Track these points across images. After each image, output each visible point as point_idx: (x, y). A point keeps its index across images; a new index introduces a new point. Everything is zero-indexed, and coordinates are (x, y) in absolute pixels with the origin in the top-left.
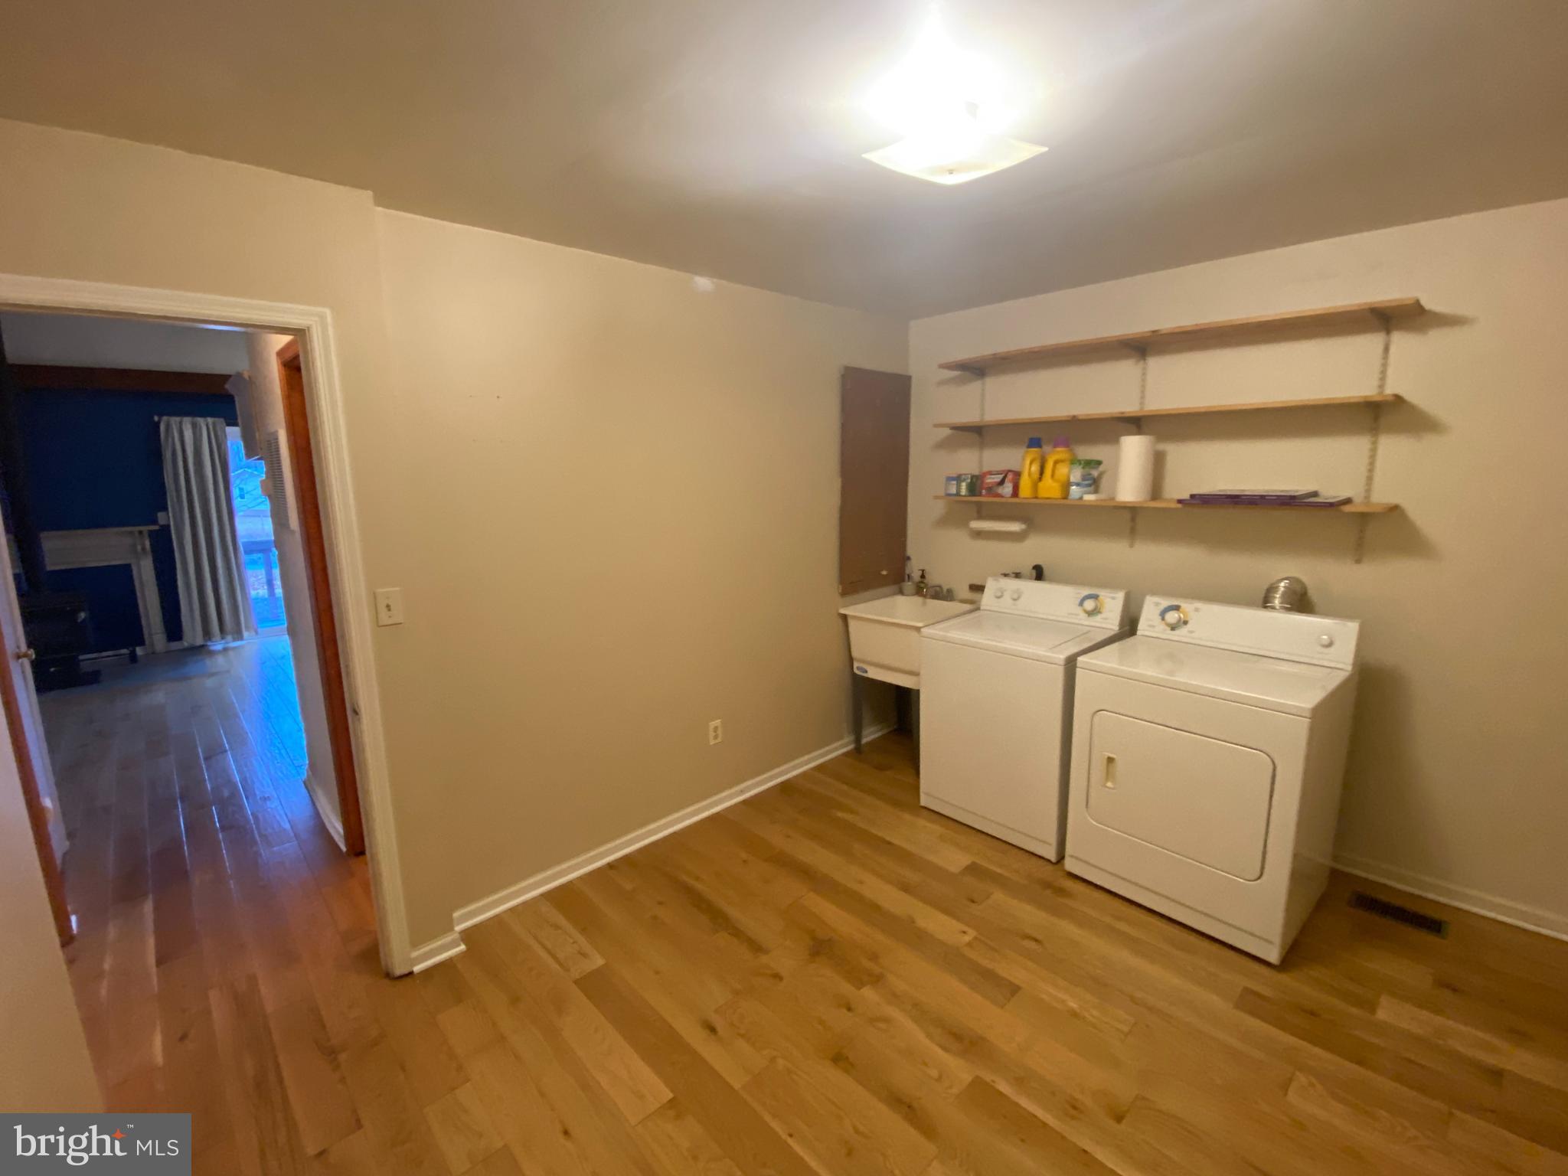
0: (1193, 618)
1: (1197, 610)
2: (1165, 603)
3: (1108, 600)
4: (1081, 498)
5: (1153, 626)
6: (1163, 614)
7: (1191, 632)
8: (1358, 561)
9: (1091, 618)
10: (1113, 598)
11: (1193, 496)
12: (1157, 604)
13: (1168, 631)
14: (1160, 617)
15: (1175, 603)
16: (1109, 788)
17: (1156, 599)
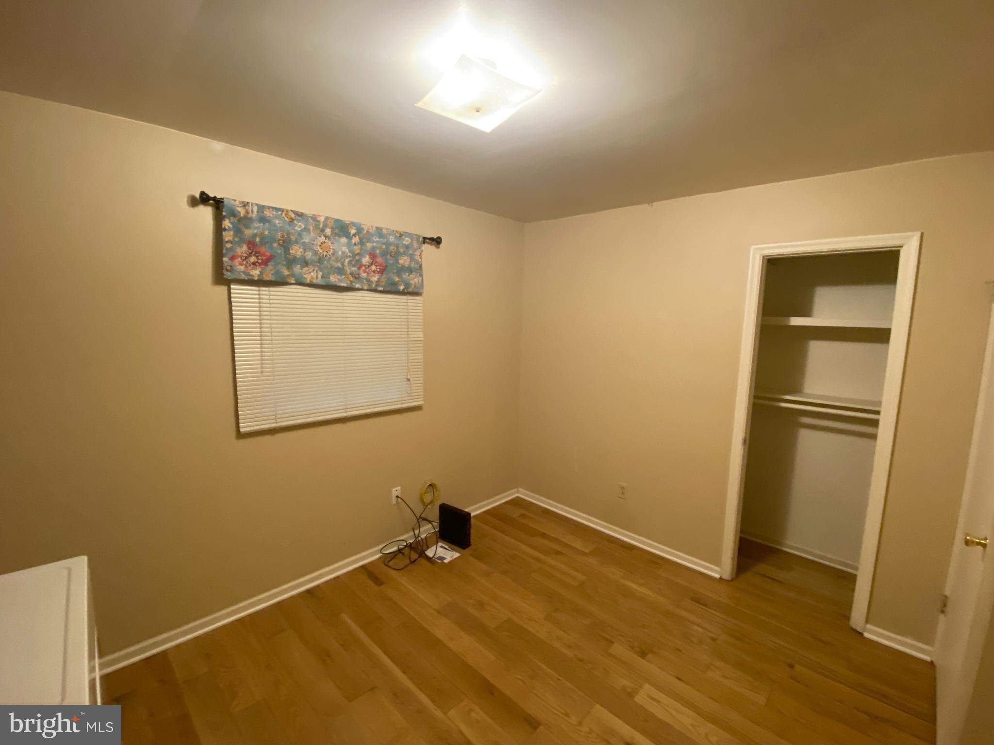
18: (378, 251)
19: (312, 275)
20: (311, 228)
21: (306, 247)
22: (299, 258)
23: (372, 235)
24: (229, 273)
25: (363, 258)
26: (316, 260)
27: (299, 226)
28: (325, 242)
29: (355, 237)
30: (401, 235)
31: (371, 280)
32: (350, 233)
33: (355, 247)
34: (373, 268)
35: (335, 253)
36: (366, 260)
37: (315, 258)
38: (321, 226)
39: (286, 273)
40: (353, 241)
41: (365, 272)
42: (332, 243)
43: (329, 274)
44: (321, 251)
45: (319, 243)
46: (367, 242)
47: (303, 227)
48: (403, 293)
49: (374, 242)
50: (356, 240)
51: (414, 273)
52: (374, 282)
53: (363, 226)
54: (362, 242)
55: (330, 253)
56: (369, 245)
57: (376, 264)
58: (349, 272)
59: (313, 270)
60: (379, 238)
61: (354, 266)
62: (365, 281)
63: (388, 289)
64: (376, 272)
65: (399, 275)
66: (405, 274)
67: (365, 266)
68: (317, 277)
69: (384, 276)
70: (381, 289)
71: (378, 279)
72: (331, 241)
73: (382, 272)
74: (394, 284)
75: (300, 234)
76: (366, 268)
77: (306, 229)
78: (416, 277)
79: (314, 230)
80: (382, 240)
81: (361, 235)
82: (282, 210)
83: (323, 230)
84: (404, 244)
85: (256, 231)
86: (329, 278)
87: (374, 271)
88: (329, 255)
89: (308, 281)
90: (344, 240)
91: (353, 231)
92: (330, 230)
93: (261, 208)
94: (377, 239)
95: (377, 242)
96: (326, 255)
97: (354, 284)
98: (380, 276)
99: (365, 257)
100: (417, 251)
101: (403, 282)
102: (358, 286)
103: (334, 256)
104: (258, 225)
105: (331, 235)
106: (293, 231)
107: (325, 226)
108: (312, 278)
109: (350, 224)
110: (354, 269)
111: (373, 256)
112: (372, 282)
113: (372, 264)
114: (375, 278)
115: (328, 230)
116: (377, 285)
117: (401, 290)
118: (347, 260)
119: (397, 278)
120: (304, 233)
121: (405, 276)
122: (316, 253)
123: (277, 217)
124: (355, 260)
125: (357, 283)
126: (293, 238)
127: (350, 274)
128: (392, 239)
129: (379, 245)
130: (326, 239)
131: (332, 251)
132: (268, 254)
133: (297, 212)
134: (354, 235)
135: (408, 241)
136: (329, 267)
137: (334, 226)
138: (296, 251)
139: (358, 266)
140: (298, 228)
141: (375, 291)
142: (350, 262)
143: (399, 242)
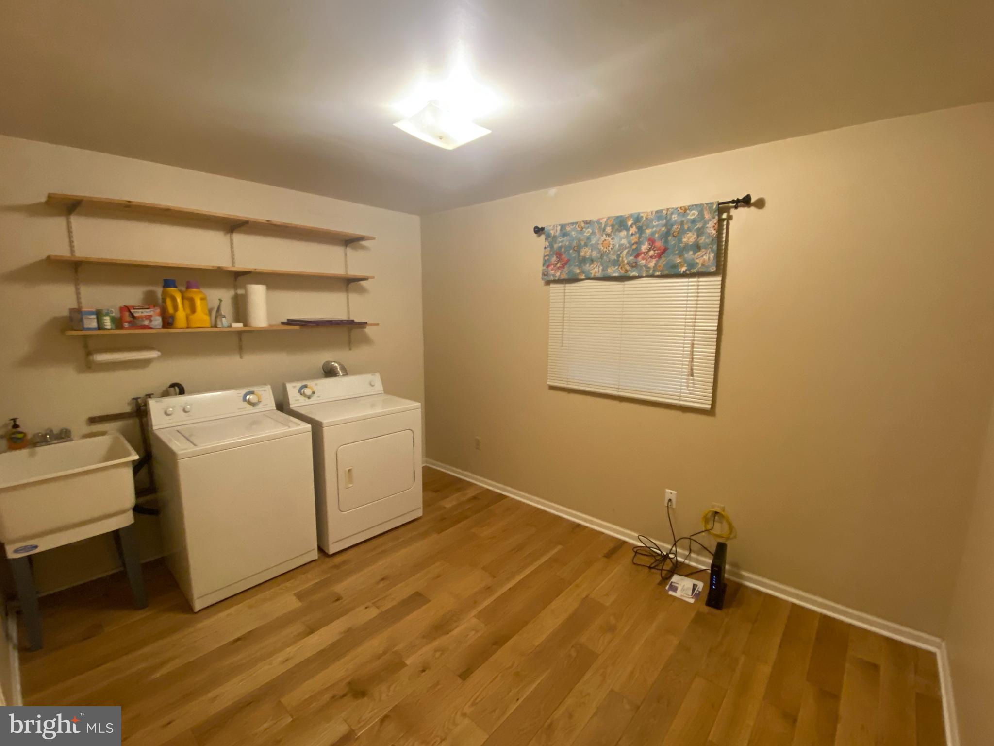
0: (315, 388)
1: (316, 384)
2: (299, 385)
3: (263, 392)
4: (230, 326)
5: (298, 400)
6: (300, 391)
7: (319, 397)
8: (350, 349)
9: (255, 407)
10: (265, 390)
11: (288, 320)
12: (294, 387)
13: (307, 400)
14: (299, 394)
15: (304, 383)
16: (352, 487)
17: (294, 384)
18: (657, 236)
19: (596, 270)
20: (597, 231)
21: (594, 247)
22: (588, 258)
23: (652, 221)
24: (546, 277)
25: (642, 246)
26: (599, 257)
27: (588, 232)
28: (605, 240)
29: (632, 227)
30: (686, 210)
31: (649, 266)
32: (627, 226)
33: (631, 238)
34: (651, 253)
35: (614, 247)
36: (645, 247)
37: (599, 255)
38: (603, 226)
39: (578, 271)
40: (631, 232)
41: (643, 259)
42: (612, 239)
43: (607, 267)
44: (602, 248)
45: (602, 242)
46: (647, 229)
47: (591, 231)
48: (684, 275)
49: (654, 227)
50: (633, 230)
51: (703, 250)
52: (652, 267)
53: (642, 215)
54: (640, 230)
55: (610, 249)
56: (648, 231)
57: (654, 249)
58: (626, 261)
59: (597, 266)
60: (658, 221)
61: (631, 255)
62: (644, 268)
63: (666, 273)
64: (653, 257)
65: (681, 255)
66: (687, 253)
67: (644, 253)
68: (599, 272)
69: (663, 259)
70: (658, 274)
71: (655, 264)
72: (611, 238)
73: (660, 256)
74: (675, 266)
75: (589, 238)
76: (645, 255)
77: (593, 233)
78: (705, 254)
79: (598, 231)
80: (660, 222)
81: (640, 224)
82: (576, 223)
83: (604, 230)
84: (689, 219)
85: (560, 244)
86: (607, 270)
87: (651, 257)
88: (608, 250)
89: (592, 276)
90: (623, 233)
91: (630, 223)
92: (611, 228)
93: (563, 227)
94: (657, 223)
95: (657, 226)
96: (606, 251)
97: (629, 273)
98: (657, 262)
99: (644, 244)
100: (710, 223)
101: (685, 262)
102: (635, 274)
103: (613, 250)
104: (562, 239)
105: (611, 232)
106: (582, 238)
107: (606, 226)
108: (596, 273)
109: (628, 217)
110: (631, 258)
111: (652, 241)
112: (649, 268)
113: (649, 250)
114: (652, 264)
115: (608, 228)
116: (654, 271)
117: (682, 272)
118: (625, 252)
119: (678, 259)
120: (592, 237)
121: (689, 255)
122: (600, 251)
123: (573, 230)
124: (631, 250)
125: (634, 271)
126: (583, 243)
127: (627, 264)
128: (675, 217)
129: (658, 229)
130: (606, 237)
131: (611, 246)
132: (566, 259)
133: (587, 221)
134: (631, 226)
135: (694, 214)
136: (607, 261)
137: (615, 223)
138: (586, 252)
139: (635, 255)
140: (587, 233)
141: (652, 276)
142: (628, 253)
143: (683, 219)
